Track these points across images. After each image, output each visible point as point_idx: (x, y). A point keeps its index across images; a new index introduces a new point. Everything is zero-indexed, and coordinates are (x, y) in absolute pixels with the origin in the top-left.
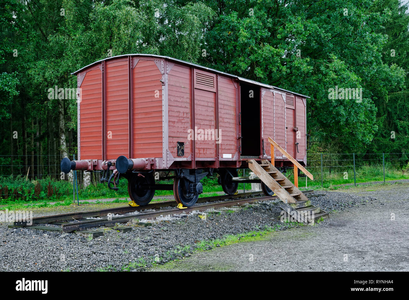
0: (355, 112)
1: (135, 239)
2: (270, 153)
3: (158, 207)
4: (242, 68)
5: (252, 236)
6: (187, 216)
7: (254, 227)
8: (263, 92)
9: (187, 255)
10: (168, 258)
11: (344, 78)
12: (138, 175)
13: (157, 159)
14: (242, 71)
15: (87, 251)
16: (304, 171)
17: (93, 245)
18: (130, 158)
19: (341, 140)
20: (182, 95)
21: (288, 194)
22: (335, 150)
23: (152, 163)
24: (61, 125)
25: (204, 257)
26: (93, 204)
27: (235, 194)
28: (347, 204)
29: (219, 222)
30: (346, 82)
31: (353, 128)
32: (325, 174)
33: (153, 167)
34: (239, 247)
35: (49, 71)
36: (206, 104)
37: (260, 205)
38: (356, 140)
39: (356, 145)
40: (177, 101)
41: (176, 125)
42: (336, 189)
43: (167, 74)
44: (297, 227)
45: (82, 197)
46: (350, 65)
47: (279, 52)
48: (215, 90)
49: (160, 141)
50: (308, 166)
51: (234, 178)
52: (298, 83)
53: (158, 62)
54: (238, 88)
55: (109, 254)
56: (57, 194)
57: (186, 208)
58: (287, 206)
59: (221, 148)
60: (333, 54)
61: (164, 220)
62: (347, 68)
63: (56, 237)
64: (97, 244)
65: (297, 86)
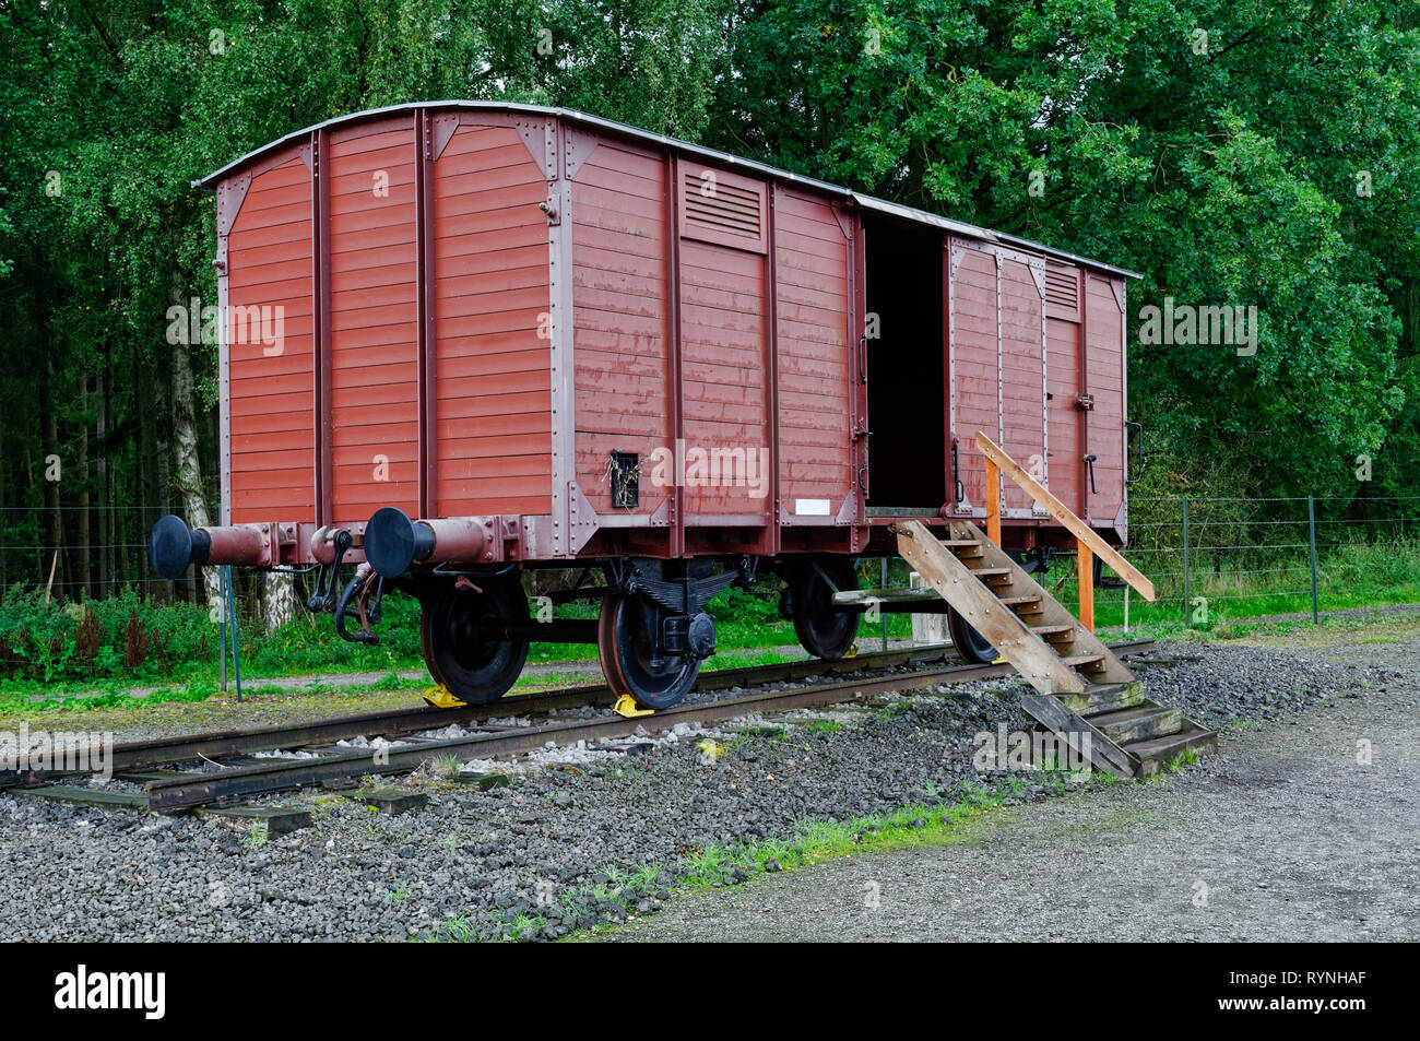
0: (1316, 336)
1: (439, 843)
2: (984, 496)
3: (543, 709)
4: (875, 165)
5: (908, 826)
6: (652, 745)
7: (917, 788)
8: (957, 256)
9: (644, 906)
10: (566, 921)
11: (1273, 205)
12: (458, 585)
13: (530, 521)
14: (876, 179)
15: (240, 892)
16: (1118, 564)
17: (268, 864)
18: (424, 516)
19: (1260, 444)
20: (629, 263)
21: (1056, 660)
22: (1235, 485)
23: (510, 536)
24: (179, 392)
25: (715, 916)
26: (295, 695)
27: (847, 656)
28: (1285, 695)
29: (781, 767)
30: (1281, 220)
31: (1308, 400)
32: (1199, 578)
33: (513, 553)
34: (856, 873)
35: (126, 182)
36: (729, 303)
37: (942, 700)
38: (1318, 444)
39: (1317, 465)
40: (609, 289)
41: (607, 383)
42: (1242, 636)
43: (568, 178)
44: (1090, 790)
45: (257, 668)
46: (1296, 152)
47: (1018, 103)
48: (760, 246)
49: (540, 449)
50: (1134, 544)
51: (841, 596)
52: (1094, 225)
53: (530, 131)
54: (856, 237)
55: (329, 903)
56: (161, 656)
57: (651, 712)
58: (1049, 706)
59: (787, 474)
60: (1230, 109)
61: (561, 760)
62: (1284, 165)
63: (123, 833)
64: (283, 862)
65: (1091, 235)
